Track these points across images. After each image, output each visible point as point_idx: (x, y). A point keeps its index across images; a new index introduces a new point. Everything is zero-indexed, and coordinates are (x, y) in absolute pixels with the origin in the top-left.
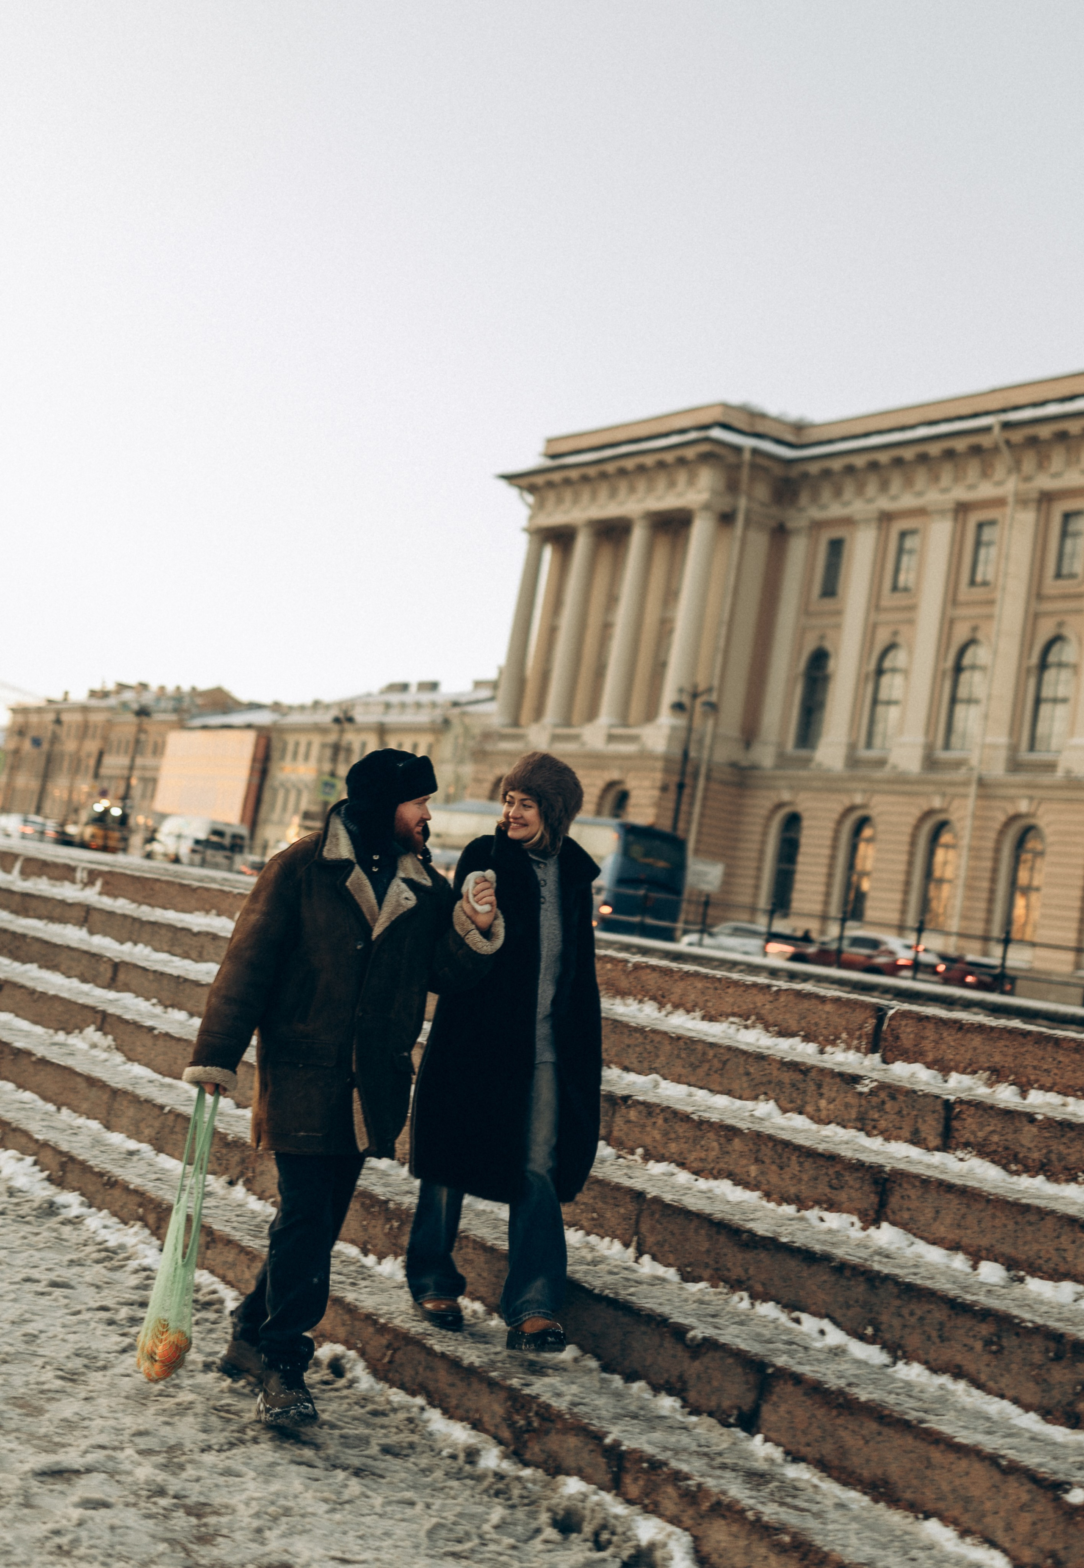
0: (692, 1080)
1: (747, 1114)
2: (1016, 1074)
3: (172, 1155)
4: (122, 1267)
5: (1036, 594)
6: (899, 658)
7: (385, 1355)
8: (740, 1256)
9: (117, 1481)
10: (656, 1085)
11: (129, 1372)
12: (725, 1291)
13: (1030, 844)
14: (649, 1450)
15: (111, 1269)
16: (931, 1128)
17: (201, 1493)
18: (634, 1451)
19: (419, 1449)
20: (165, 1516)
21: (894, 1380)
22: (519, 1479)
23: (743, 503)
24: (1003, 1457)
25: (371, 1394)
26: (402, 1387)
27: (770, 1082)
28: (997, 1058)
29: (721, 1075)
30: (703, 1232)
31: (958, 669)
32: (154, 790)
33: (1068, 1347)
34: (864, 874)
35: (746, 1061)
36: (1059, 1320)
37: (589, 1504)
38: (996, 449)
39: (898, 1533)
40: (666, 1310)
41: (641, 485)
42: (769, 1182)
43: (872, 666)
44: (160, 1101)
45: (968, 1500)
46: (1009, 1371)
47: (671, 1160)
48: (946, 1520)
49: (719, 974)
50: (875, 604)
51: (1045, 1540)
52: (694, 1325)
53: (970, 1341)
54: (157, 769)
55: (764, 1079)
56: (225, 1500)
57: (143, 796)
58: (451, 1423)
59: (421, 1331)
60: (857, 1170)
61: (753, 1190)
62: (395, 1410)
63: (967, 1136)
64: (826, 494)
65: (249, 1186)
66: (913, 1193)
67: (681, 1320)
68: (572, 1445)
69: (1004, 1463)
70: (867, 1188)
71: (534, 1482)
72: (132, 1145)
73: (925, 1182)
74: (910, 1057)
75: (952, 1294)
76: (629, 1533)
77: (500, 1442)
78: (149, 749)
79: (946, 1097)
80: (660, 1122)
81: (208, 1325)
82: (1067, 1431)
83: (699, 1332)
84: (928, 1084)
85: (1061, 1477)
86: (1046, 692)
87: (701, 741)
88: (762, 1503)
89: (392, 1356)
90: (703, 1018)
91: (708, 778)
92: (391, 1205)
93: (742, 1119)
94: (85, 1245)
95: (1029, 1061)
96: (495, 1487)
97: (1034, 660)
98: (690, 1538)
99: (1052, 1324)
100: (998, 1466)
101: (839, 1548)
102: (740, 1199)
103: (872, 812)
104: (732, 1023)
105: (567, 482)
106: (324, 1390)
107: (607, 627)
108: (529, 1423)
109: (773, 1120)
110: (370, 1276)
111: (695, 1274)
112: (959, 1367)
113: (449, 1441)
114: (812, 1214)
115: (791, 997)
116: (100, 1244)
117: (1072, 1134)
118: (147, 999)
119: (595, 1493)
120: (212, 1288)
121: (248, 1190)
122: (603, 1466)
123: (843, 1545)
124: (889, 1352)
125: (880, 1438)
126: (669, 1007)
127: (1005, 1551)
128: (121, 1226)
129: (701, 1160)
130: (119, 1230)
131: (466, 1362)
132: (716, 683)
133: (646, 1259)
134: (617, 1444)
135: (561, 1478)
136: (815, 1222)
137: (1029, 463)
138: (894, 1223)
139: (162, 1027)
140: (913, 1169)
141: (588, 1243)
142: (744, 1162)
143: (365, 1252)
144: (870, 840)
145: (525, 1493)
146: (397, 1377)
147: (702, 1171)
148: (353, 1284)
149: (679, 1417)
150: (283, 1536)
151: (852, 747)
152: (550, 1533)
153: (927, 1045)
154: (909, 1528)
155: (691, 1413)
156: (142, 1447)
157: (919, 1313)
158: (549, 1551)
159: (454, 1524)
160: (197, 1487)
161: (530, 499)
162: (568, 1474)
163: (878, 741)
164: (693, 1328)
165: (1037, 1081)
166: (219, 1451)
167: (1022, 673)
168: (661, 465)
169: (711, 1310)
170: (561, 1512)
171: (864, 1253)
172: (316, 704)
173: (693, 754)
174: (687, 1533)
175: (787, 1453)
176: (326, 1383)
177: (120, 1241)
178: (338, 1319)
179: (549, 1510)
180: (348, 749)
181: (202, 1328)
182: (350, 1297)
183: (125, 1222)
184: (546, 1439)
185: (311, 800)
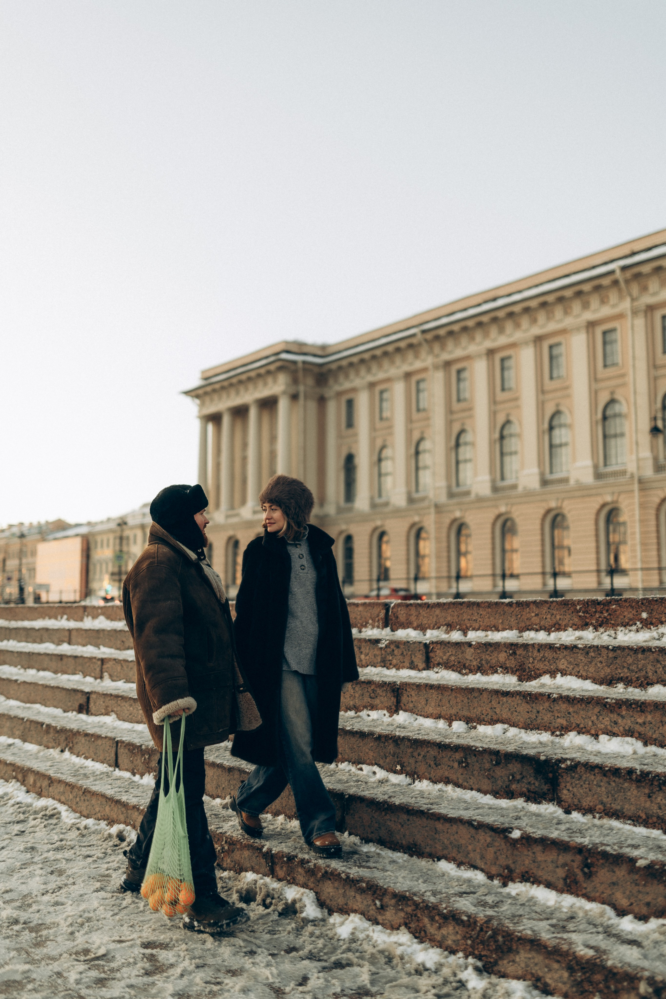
2: (460, 625)
3: (31, 743)
4: (6, 804)
5: (450, 411)
6: (387, 453)
13: (464, 532)
14: (286, 850)
16: (419, 659)
17: (39, 919)
18: (279, 853)
20: (16, 935)
21: (414, 791)
23: (302, 388)
24: (475, 820)
28: (449, 619)
31: (417, 453)
32: (35, 573)
33: (502, 757)
34: (386, 559)
36: (497, 744)
37: (259, 885)
38: (420, 344)
39: (425, 871)
41: (251, 386)
43: (376, 458)
44: (21, 716)
45: (459, 847)
46: (473, 775)
48: (448, 859)
50: (373, 428)
51: (503, 861)
53: (451, 763)
54: (34, 563)
56: (53, 920)
57: (30, 577)
60: (383, 686)
63: (438, 660)
64: (341, 378)
66: (413, 693)
68: (246, 856)
69: (476, 823)
70: (389, 694)
71: (229, 878)
72: (11, 741)
73: (418, 687)
74: (404, 626)
75: (438, 741)
76: (282, 897)
78: (29, 554)
79: (424, 642)
81: (52, 827)
82: (508, 801)
84: (415, 637)
85: (507, 825)
86: (461, 458)
88: (350, 868)
92: (143, 747)
95: (465, 617)
97: (453, 443)
98: (314, 894)
99: (492, 746)
100: (473, 825)
101: (392, 885)
103: (387, 528)
105: (214, 391)
107: (244, 459)
108: (223, 848)
110: (137, 786)
112: (448, 778)
114: (364, 713)
117: (492, 649)
118: (16, 666)
119: (261, 879)
120: (53, 807)
121: (71, 753)
122: (264, 864)
123: (395, 883)
124: (410, 777)
125: (409, 822)
127: (482, 870)
128: (5, 783)
134: (270, 850)
135: (243, 874)
136: (365, 717)
137: (437, 347)
138: (405, 711)
139: (21, 679)
140: (412, 681)
143: (134, 774)
144: (387, 542)
145: (224, 885)
148: (127, 792)
150: (86, 933)
151: (372, 498)
153: (413, 618)
154: (430, 867)
156: (8, 899)
157: (423, 753)
160: (37, 915)
161: (197, 401)
162: (246, 871)
163: (384, 494)
165: (471, 626)
166: (52, 893)
167: (448, 450)
168: (259, 376)
170: (244, 892)
171: (391, 728)
172: (109, 520)
174: (312, 891)
175: (362, 839)
176: (116, 846)
177: (5, 791)
178: (119, 811)
179: (237, 892)
180: (128, 538)
181: (47, 829)
182: (124, 798)
183: (7, 781)
184: (232, 855)
185: (114, 566)
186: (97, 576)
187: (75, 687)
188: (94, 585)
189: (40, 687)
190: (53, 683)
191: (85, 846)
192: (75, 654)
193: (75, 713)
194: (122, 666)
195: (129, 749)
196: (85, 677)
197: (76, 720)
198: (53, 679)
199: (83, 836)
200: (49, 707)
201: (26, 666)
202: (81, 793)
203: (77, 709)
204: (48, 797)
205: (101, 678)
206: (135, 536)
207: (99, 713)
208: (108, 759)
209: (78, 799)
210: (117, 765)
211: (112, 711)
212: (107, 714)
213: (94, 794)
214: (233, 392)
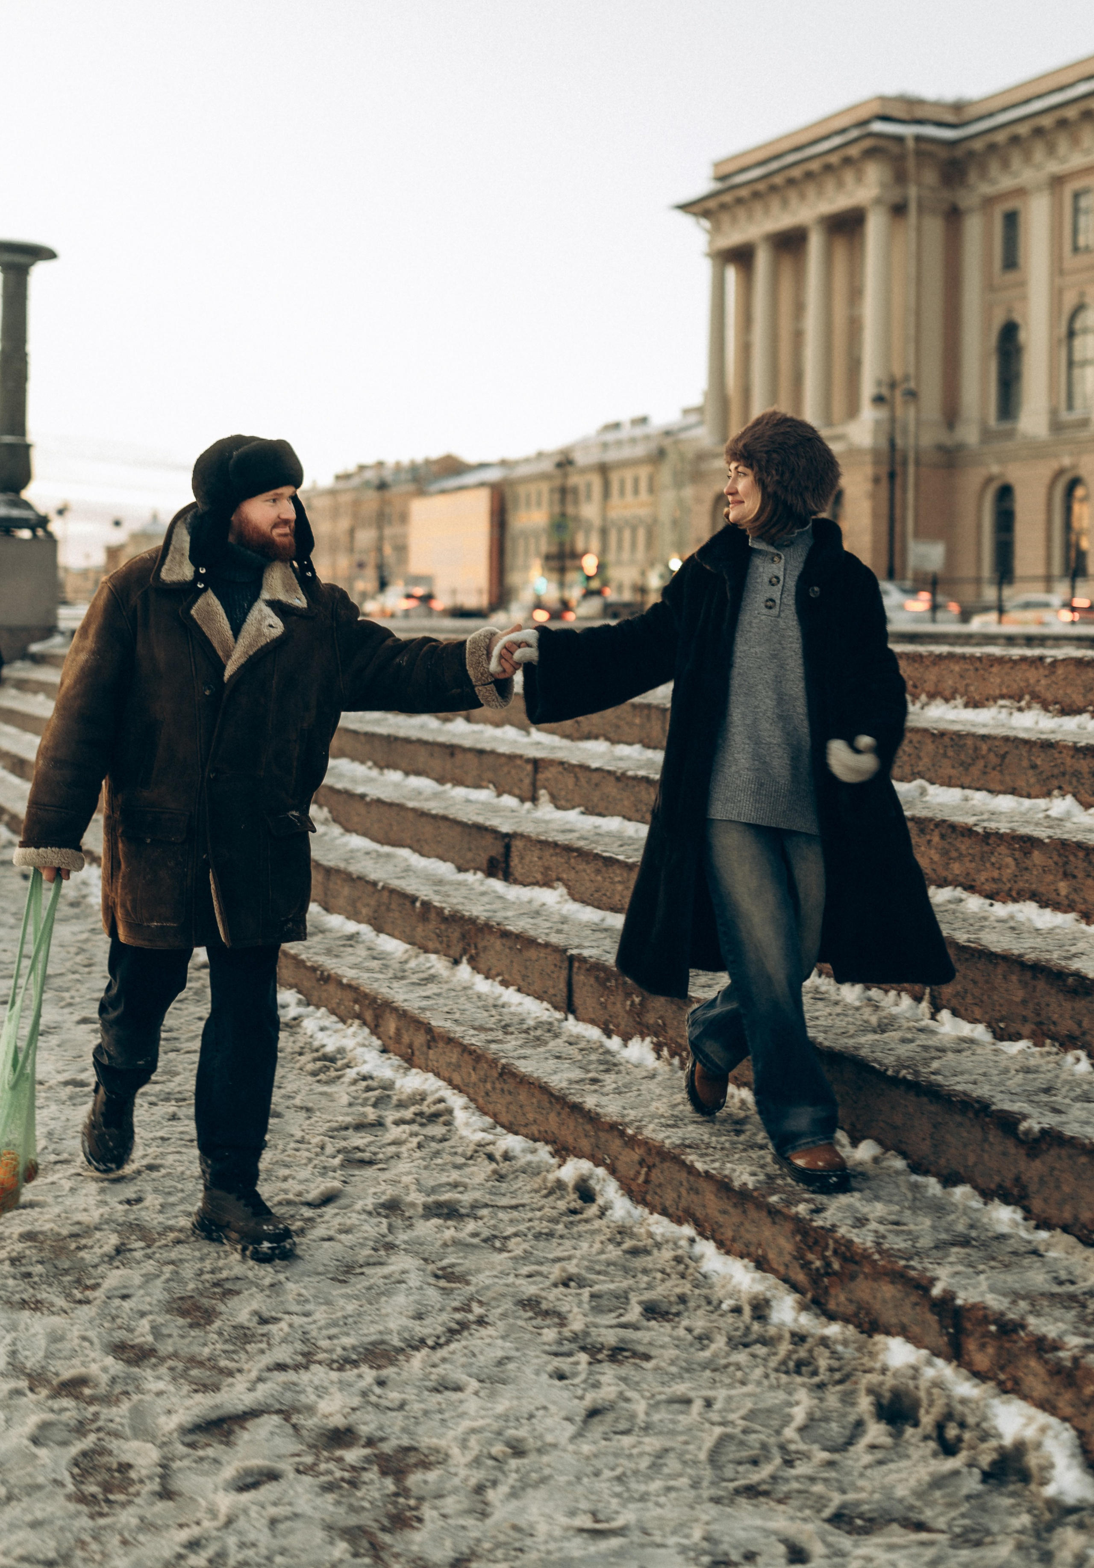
0: (967, 781)
1: (1041, 815)
4: (339, 1077)
6: (1086, 318)
7: (639, 1173)
8: (1068, 1005)
9: (294, 1426)
10: (923, 792)
11: (332, 1233)
12: (1054, 1050)
14: (995, 1302)
15: (327, 1083)
17: (404, 1430)
18: (974, 1307)
19: (692, 1304)
20: (350, 1483)
22: (824, 1341)
23: (913, 192)
25: (629, 1222)
26: (664, 1212)
27: (1063, 774)
29: (1001, 772)
30: (1014, 978)
32: (406, 558)
34: (1082, 533)
35: (1030, 750)
37: (923, 1384)
40: (983, 1091)
41: (811, 190)
42: (1085, 901)
43: (1063, 330)
44: (373, 877)
47: (956, 884)
49: (977, 651)
50: (1058, 269)
52: (1026, 1111)
54: (405, 536)
55: (1056, 771)
57: (397, 561)
58: (730, 1259)
59: (678, 1142)
61: (1065, 912)
62: (658, 1245)
64: (994, 168)
65: (474, 963)
67: (1007, 1106)
68: (888, 1295)
71: (845, 1343)
72: (351, 927)
76: (985, 1425)
77: (795, 1287)
78: (395, 519)
80: (936, 839)
83: (1033, 1124)
87: (905, 431)
89: (647, 1174)
90: (966, 706)
91: (917, 463)
93: (1037, 824)
94: (301, 1054)
96: (795, 1357)
98: (1073, 1433)
102: (1050, 926)
103: (1083, 472)
104: (1002, 707)
105: (739, 201)
106: (571, 1223)
107: (798, 336)
108: (828, 1265)
109: (1075, 820)
110: (615, 1065)
111: (1012, 1030)
113: (729, 1288)
115: (1071, 668)
116: (317, 1050)
118: (363, 762)
119: (929, 1363)
120: (437, 1096)
121: (473, 968)
122: (936, 1326)
126: (924, 698)
128: (340, 1026)
129: (994, 880)
130: (336, 1031)
131: (736, 1184)
132: (912, 370)
133: (945, 1015)
134: (949, 1297)
135: (879, 1338)
139: (373, 792)
141: (870, 999)
142: (1049, 878)
143: (608, 1034)
144: (1085, 499)
145: (835, 1364)
146: (657, 1200)
147: (998, 893)
148: (594, 1081)
149: (1024, 1234)
151: (1054, 412)
152: (876, 1432)
155: (1038, 1227)
158: (881, 1462)
159: (745, 1431)
160: (400, 1419)
161: (706, 224)
162: (888, 1333)
163: (1078, 402)
164: (1025, 1117)
166: (433, 1348)
168: (828, 168)
169: (1041, 1081)
170: (887, 1395)
172: (540, 455)
173: (899, 442)
174: (1067, 1425)
176: (574, 1212)
177: (338, 1045)
178: (580, 1129)
179: (870, 1391)
180: (575, 491)
181: (426, 1151)
182: (590, 1102)
183: (343, 1021)
184: (852, 1285)
185: (549, 543)
186: (520, 561)
187: (480, 820)
188: (514, 578)
189: (411, 815)
190: (435, 807)
191: (504, 1208)
192: (479, 746)
193: (480, 875)
194: (577, 778)
195: (597, 978)
196: (499, 795)
197: (483, 894)
198: (436, 795)
199: (501, 1177)
200: (429, 857)
201: (382, 764)
202: (495, 1073)
203: (485, 866)
204: (426, 1069)
205: (534, 799)
206: (589, 486)
207: (531, 880)
208: (551, 991)
209: (489, 1086)
210: (570, 1007)
211: (559, 879)
212: (547, 884)
213: (524, 1081)
214: (775, 204)
